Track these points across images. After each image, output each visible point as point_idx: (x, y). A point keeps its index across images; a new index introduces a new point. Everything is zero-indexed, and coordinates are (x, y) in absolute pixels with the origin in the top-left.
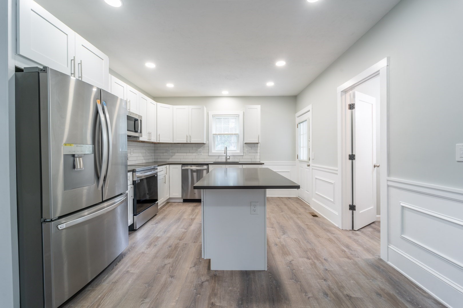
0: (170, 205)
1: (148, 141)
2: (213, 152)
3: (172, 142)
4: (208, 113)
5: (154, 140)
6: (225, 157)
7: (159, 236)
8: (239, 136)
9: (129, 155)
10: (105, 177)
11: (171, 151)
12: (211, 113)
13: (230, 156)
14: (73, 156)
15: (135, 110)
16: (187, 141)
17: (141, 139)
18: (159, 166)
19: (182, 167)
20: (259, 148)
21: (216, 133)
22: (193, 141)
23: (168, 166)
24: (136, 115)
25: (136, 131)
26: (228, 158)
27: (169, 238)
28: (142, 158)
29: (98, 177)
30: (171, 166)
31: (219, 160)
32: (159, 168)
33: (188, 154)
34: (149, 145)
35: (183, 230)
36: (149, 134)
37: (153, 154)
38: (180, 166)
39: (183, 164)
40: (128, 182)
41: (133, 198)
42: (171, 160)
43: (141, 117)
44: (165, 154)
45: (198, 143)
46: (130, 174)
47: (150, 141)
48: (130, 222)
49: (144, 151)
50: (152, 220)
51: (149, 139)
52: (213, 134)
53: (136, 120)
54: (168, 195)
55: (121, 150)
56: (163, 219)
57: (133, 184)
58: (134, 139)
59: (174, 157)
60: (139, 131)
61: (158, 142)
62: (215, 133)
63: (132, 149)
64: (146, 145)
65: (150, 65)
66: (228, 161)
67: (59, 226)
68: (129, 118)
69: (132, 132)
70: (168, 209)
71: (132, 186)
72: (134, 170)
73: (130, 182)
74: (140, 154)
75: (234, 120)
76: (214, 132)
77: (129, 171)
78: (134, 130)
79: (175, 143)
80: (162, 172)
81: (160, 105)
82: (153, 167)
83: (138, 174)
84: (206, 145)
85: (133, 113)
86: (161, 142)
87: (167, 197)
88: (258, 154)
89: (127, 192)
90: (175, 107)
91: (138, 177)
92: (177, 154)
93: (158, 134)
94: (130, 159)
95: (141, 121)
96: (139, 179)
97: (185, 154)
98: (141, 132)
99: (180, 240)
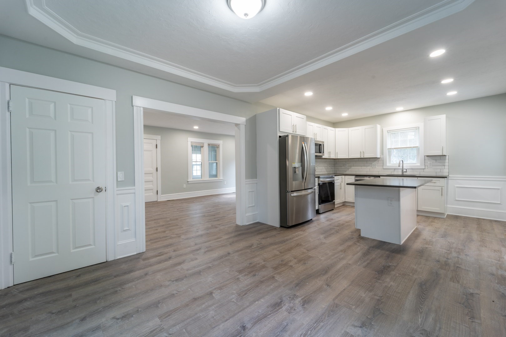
0: (345, 207)
1: (329, 158)
2: (388, 165)
3: (348, 158)
4: (383, 130)
5: (333, 157)
6: (401, 170)
7: (333, 218)
8: (419, 149)
9: (316, 168)
10: (306, 178)
11: (347, 165)
12: (385, 130)
13: (406, 169)
14: (295, 167)
15: (319, 139)
16: (361, 157)
17: (323, 157)
18: (335, 176)
19: (355, 178)
20: (447, 161)
21: (392, 148)
22: (367, 156)
23: (343, 176)
24: (321, 141)
25: (320, 152)
26: (404, 171)
27: (339, 220)
28: (325, 170)
29: (303, 178)
30: (346, 177)
31: (396, 173)
32: (336, 178)
33: (363, 167)
34: (330, 160)
35: (350, 219)
36: (329, 153)
37: (333, 168)
38: (354, 177)
39: (357, 176)
40: (316, 184)
41: (318, 193)
42: (347, 173)
43: (323, 142)
44: (342, 167)
45: (372, 158)
46: (316, 179)
47: (330, 158)
48: (317, 208)
49: (326, 165)
50: (331, 211)
51: (329, 157)
52: (388, 149)
53: (320, 145)
54: (344, 199)
55: (312, 165)
56: (337, 212)
57: (318, 185)
58: (319, 157)
59: (349, 170)
60: (322, 152)
61: (336, 158)
62: (390, 148)
63: (318, 164)
64: (327, 160)
65: (329, 108)
66: (405, 174)
67: (291, 195)
68: (316, 144)
69: (318, 153)
70: (343, 208)
71: (318, 186)
72: (319, 177)
73: (317, 184)
74: (323, 167)
75: (413, 133)
76: (389, 146)
77: (316, 177)
78: (319, 152)
79: (351, 159)
80: (338, 180)
81: (337, 129)
82: (331, 176)
83: (321, 179)
84: (381, 159)
85: (319, 141)
86: (338, 158)
87: (343, 200)
88: (446, 167)
89: (315, 188)
90: (350, 129)
91: (321, 181)
92: (353, 167)
93: (336, 152)
94: (317, 170)
95: (323, 145)
96: (322, 182)
97: (360, 167)
98: (323, 153)
99: (347, 223)
